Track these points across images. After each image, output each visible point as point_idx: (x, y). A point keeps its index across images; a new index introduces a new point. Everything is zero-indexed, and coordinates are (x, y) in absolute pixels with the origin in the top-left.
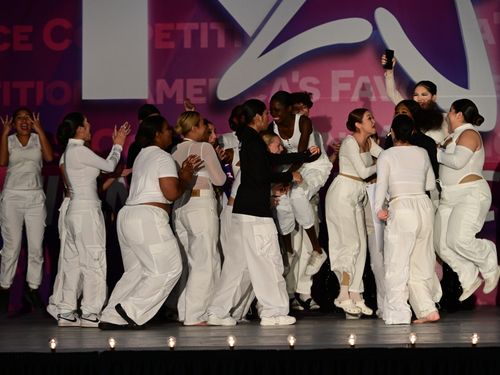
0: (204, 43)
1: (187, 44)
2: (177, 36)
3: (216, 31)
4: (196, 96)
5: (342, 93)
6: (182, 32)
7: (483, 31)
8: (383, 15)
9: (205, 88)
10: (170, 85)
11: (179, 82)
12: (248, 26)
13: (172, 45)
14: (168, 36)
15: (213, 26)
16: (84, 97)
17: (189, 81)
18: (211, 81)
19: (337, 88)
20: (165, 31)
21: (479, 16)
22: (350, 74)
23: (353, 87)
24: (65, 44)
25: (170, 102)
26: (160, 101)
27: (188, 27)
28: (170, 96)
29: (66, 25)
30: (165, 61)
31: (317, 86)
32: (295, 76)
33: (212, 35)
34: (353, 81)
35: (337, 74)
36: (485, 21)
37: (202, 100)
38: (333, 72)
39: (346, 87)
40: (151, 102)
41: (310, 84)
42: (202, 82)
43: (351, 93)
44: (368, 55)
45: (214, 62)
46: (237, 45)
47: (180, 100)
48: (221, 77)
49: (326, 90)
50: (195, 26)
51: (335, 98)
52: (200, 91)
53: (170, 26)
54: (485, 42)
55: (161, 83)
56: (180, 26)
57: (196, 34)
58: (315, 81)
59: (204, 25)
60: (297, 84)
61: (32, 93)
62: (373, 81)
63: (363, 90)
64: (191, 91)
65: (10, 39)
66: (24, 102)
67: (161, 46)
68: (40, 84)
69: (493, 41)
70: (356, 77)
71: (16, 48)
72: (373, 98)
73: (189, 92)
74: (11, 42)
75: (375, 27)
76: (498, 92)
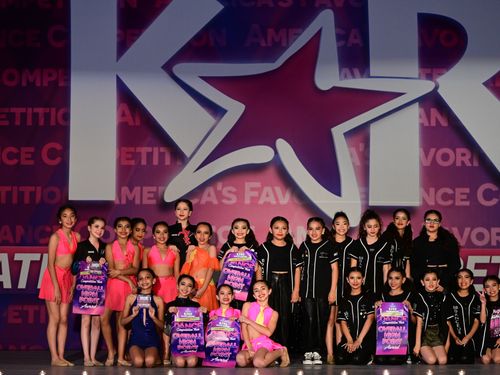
0: (156, 162)
1: (144, 162)
2: (136, 156)
3: (164, 153)
4: (149, 198)
5: (253, 198)
6: (140, 153)
7: (351, 156)
8: (281, 144)
9: (156, 193)
10: (131, 191)
11: (137, 189)
12: (186, 147)
13: (133, 163)
14: (130, 156)
15: (162, 150)
16: (70, 198)
17: (144, 188)
18: (160, 188)
19: (249, 195)
20: (128, 153)
21: (349, 146)
22: (257, 185)
23: (260, 195)
24: (58, 160)
25: (131, 203)
26: (124, 202)
27: (144, 150)
28: (131, 198)
29: (58, 147)
30: (128, 174)
31: (235, 193)
32: (219, 186)
33: (161, 155)
34: (260, 190)
35: (249, 185)
36: (354, 150)
37: (154, 202)
38: (246, 184)
39: (255, 194)
40: (117, 202)
41: (230, 192)
42: (154, 189)
43: (259, 198)
44: (271, 172)
46: (179, 163)
47: (137, 202)
49: (240, 194)
50: (149, 149)
51: (247, 201)
52: (152, 195)
53: (132, 149)
54: (353, 164)
55: (125, 189)
56: (138, 149)
57: (150, 155)
58: (234, 190)
59: (156, 149)
60: (220, 192)
61: (33, 195)
62: (274, 190)
63: (267, 196)
64: (146, 195)
65: (18, 156)
66: (27, 201)
67: (125, 163)
68: (39, 189)
69: (358, 163)
70: (263, 187)
71: (22, 163)
72: (274, 202)
73: (144, 196)
74: (19, 159)
75: (276, 152)
76: (362, 199)
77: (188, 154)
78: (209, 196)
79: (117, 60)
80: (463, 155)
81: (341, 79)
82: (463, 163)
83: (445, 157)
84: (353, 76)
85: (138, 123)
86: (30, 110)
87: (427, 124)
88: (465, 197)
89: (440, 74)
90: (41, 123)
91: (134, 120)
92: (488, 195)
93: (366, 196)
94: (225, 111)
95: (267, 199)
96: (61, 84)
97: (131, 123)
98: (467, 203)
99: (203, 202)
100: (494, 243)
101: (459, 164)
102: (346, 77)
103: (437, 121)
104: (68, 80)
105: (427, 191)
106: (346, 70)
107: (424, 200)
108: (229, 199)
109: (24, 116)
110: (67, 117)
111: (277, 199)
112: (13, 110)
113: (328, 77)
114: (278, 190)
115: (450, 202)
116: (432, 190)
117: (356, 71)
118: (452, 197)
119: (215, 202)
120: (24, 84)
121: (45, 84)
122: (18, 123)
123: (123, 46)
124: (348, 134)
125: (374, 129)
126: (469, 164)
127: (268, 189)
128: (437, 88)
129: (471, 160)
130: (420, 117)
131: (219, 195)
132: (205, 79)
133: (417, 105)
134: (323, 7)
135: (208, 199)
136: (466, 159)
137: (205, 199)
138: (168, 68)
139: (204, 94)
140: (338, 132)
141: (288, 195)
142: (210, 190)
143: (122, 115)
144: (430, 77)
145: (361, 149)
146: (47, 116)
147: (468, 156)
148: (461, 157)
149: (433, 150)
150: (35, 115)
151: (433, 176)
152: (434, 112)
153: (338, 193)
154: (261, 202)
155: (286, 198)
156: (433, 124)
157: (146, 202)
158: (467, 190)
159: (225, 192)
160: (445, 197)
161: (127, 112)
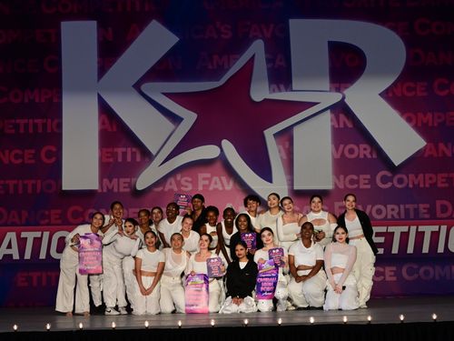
0: (129, 159)
1: (120, 160)
2: (114, 155)
3: (135, 153)
4: (125, 187)
5: (204, 186)
6: (117, 153)
7: (279, 152)
8: (226, 144)
9: (130, 183)
10: (111, 181)
11: (115, 180)
12: (153, 149)
13: (111, 160)
14: (109, 155)
15: (134, 150)
16: (64, 189)
17: (122, 180)
18: (133, 180)
19: (201, 183)
20: (107, 153)
21: (278, 144)
22: (208, 175)
23: (210, 182)
24: (53, 159)
25: (110, 191)
26: (105, 190)
27: (120, 150)
28: (110, 187)
29: (54, 149)
30: (107, 169)
31: (191, 182)
32: (179, 177)
33: (133, 154)
34: (210, 179)
35: (201, 176)
36: (281, 147)
37: (128, 190)
38: (199, 175)
39: (207, 182)
40: (100, 191)
41: (186, 181)
42: (128, 180)
43: (209, 185)
44: (218, 165)
45: (134, 169)
46: (147, 159)
47: (116, 190)
48: (138, 177)
49: (195, 183)
50: (124, 150)
51: (200, 188)
52: (127, 185)
53: (110, 150)
54: (281, 158)
55: (106, 181)
56: (115, 150)
57: (124, 154)
58: (190, 179)
59: (129, 149)
60: (179, 181)
61: (34, 186)
62: (221, 180)
63: (216, 183)
64: (122, 185)
65: (22, 157)
66: (30, 191)
67: (105, 160)
68: (39, 181)
69: (285, 157)
70: (212, 177)
71: (26, 162)
72: (221, 188)
73: (120, 185)
74: (23, 158)
75: (222, 150)
76: (288, 185)
77: (154, 153)
78: (171, 185)
79: (98, 80)
80: (365, 149)
81: (270, 93)
82: (365, 155)
83: (351, 151)
84: (280, 90)
85: (115, 130)
86: (31, 121)
87: (337, 126)
88: (367, 182)
89: (346, 88)
90: (40, 131)
91: (112, 128)
92: (384, 180)
93: (291, 182)
94: (182, 119)
95: (216, 187)
96: (55, 100)
97: (110, 130)
98: (369, 187)
99: (166, 189)
100: (389, 217)
101: (361, 156)
102: (274, 91)
103: (345, 123)
104: (60, 98)
105: (338, 178)
106: (274, 86)
107: (336, 185)
108: (186, 187)
109: (26, 125)
110: (60, 126)
111: (223, 186)
112: (18, 121)
113: (260, 91)
114: (224, 179)
115: (356, 186)
116: (342, 177)
117: (282, 87)
118: (357, 182)
119: (176, 189)
120: (26, 101)
121: (43, 101)
122: (22, 131)
123: (102, 70)
124: (276, 135)
125: (296, 131)
126: (369, 156)
127: (216, 179)
128: (344, 98)
129: (371, 153)
130: (332, 120)
131: (178, 184)
132: (166, 94)
133: (329, 111)
134: (256, 38)
135: (171, 187)
136: (367, 153)
137: (168, 187)
138: (137, 86)
139: (164, 106)
140: (269, 134)
141: (231, 183)
142: (172, 180)
143: (102, 123)
144: (338, 90)
145: (287, 146)
146: (45, 125)
147: (369, 150)
148: (363, 151)
149: (342, 146)
150: (35, 125)
151: (342, 166)
152: (342, 117)
153: (270, 180)
154: (211, 188)
155: (230, 185)
156: (342, 126)
157: (122, 190)
158: (368, 177)
159: (183, 182)
160: (352, 182)
161: (106, 121)
